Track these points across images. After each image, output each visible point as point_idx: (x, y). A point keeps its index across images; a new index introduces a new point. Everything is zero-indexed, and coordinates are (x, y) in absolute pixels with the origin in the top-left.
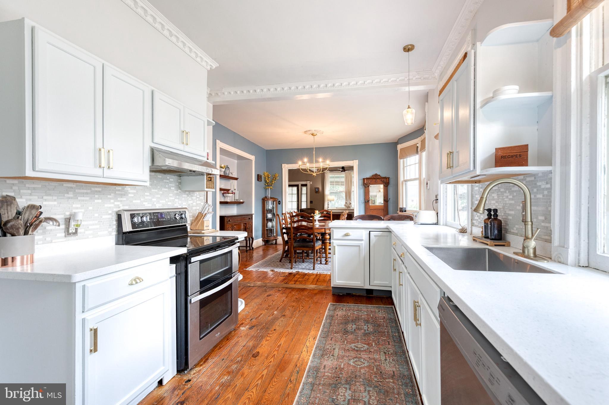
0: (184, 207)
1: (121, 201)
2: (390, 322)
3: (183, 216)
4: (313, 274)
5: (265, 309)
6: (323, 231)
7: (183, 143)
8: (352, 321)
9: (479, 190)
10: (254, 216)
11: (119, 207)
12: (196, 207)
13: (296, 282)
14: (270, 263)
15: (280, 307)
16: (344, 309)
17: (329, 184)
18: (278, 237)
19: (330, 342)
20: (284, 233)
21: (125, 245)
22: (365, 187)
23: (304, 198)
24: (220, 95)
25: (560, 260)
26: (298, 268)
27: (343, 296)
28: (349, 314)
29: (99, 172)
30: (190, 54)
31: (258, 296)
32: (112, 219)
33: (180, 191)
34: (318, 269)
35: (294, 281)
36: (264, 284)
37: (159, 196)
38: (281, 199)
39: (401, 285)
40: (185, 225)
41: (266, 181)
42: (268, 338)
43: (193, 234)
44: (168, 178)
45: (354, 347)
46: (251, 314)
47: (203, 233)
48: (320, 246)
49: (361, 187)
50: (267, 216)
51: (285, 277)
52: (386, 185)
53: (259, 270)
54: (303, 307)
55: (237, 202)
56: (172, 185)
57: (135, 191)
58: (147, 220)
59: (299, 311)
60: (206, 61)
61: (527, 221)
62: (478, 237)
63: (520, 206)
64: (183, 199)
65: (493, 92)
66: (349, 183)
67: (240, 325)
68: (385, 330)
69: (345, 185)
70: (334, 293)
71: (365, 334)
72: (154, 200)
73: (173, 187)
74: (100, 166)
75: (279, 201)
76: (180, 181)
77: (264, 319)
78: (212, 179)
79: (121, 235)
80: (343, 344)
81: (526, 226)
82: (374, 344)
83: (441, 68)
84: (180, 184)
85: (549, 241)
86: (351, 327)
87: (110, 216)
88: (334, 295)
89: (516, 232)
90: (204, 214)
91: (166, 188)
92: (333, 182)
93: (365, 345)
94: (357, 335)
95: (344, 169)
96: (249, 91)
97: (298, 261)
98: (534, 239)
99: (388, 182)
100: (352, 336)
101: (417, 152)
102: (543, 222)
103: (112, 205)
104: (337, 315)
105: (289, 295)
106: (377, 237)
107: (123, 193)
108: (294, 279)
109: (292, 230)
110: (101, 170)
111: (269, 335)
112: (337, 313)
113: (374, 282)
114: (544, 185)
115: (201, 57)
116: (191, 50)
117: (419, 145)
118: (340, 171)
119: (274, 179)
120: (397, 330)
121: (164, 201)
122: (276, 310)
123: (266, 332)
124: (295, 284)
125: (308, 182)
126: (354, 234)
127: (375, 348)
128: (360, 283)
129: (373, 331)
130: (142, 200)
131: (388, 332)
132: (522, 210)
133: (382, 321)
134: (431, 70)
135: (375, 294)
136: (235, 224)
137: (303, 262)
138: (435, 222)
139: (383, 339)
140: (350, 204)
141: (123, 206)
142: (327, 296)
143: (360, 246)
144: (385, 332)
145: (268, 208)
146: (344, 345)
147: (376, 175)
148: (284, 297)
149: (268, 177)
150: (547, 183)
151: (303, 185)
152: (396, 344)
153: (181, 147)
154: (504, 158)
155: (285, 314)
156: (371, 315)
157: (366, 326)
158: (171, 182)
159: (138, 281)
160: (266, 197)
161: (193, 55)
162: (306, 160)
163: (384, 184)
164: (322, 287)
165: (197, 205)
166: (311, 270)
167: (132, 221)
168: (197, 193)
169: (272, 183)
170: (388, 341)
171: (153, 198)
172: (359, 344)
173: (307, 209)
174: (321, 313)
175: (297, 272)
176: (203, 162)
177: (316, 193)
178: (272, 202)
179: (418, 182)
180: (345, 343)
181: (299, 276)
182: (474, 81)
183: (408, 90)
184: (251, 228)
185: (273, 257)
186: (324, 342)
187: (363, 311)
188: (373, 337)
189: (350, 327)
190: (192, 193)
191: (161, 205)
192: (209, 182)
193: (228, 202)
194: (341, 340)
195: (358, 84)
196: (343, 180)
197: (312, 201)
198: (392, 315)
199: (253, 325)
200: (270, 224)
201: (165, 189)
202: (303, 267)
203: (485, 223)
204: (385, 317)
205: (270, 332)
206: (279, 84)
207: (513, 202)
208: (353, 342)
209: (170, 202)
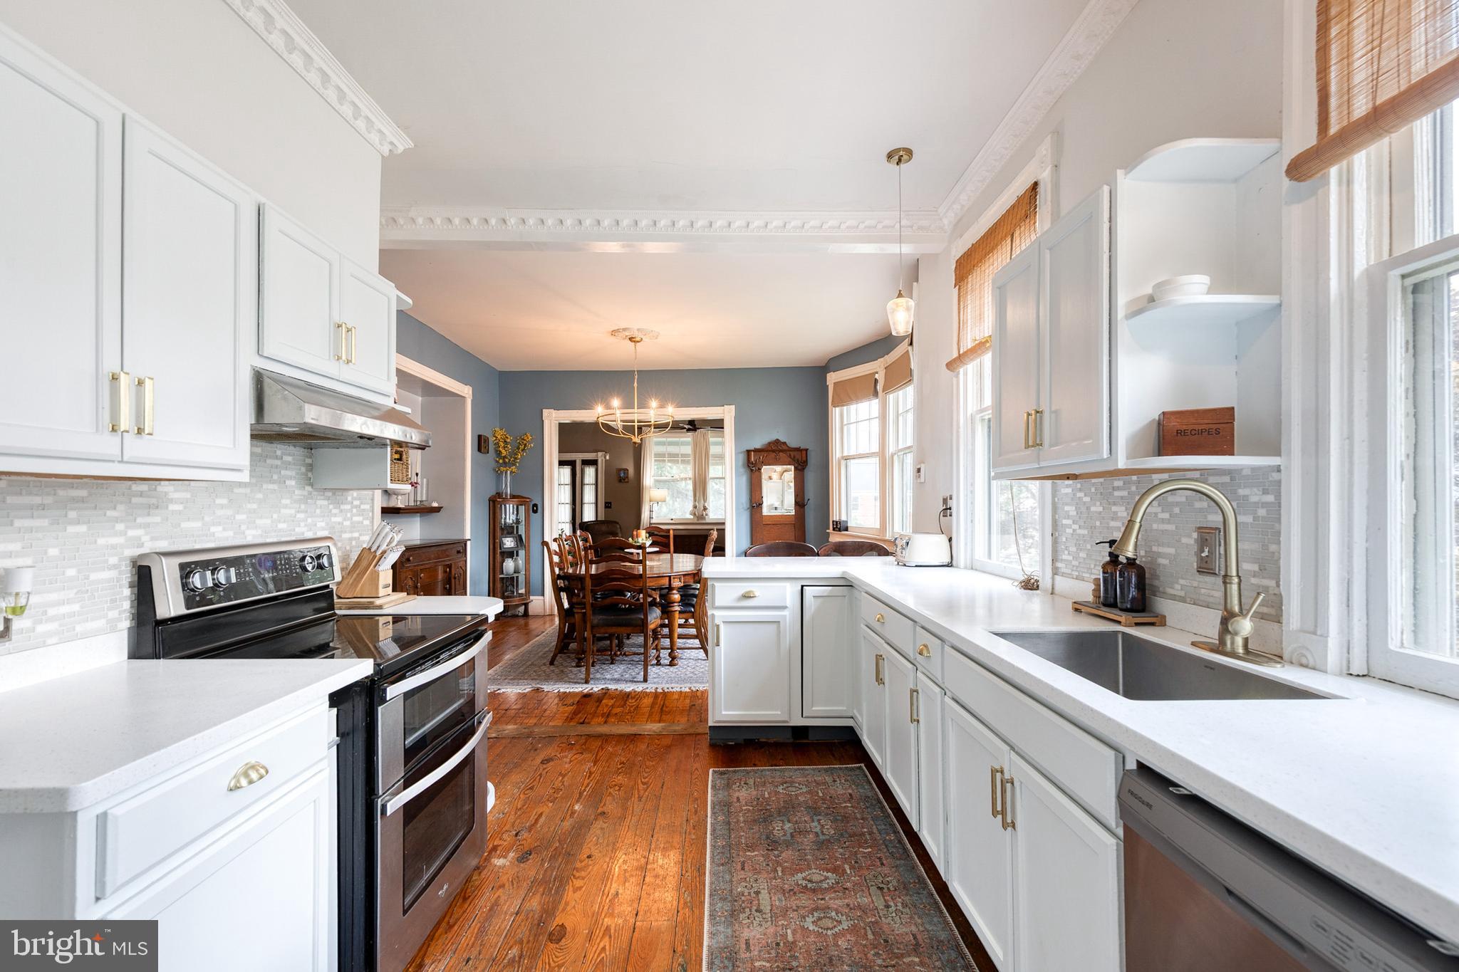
0: (320, 534)
1: (147, 526)
2: (867, 808)
3: (325, 561)
4: (644, 694)
5: (548, 800)
6: (665, 582)
7: (339, 358)
8: (779, 813)
9: (1074, 495)
10: (469, 543)
11: (142, 545)
12: (352, 532)
13: (608, 717)
14: (526, 669)
15: (585, 790)
16: (751, 782)
17: (653, 459)
18: (532, 598)
19: (742, 875)
20: (561, 589)
21: (164, 657)
22: (752, 470)
23: (589, 495)
24: (402, 223)
25: (1304, 661)
26: (603, 679)
27: (737, 747)
28: (767, 796)
29: (109, 445)
30: (337, 107)
31: (516, 765)
32: (117, 582)
33: (308, 488)
34: (655, 680)
35: (603, 715)
36: (526, 730)
37: (255, 506)
38: (540, 499)
39: (915, 720)
40: (327, 587)
41: (498, 453)
42: (578, 883)
43: (350, 609)
44: (279, 453)
45: (804, 883)
46: (512, 817)
47: (380, 607)
48: (659, 622)
49: (742, 470)
50: (501, 543)
51: (575, 707)
52: (800, 467)
53: (499, 689)
54: (645, 786)
55: (423, 509)
56: (288, 473)
57: (188, 495)
58: (228, 578)
59: (640, 799)
60: (380, 131)
61: (1229, 574)
62: (1085, 604)
63: (1189, 536)
64: (318, 511)
65: (1153, 287)
66: (701, 460)
67: (490, 852)
68: (863, 828)
69: (692, 462)
70: (713, 741)
71: (822, 845)
72: (240, 517)
73: (291, 478)
74: (113, 429)
75: (535, 505)
76: (309, 461)
77: (552, 829)
78: (404, 457)
79: (149, 628)
80: (775, 877)
81: (1228, 585)
82: (847, 867)
83: (959, 207)
84: (311, 470)
85: (1277, 619)
86: (781, 828)
87: (112, 574)
88: (713, 746)
89: (1182, 594)
90: (379, 553)
91: (273, 483)
92: (663, 455)
93: (829, 873)
94: (801, 849)
95: (695, 425)
96: (486, 221)
97: (598, 660)
98: (1251, 617)
99: (804, 459)
100: (790, 852)
101: (876, 394)
102: (1254, 576)
103: (121, 540)
104: (738, 799)
105: (600, 754)
106: (820, 600)
107: (154, 501)
108: (600, 710)
109: (588, 582)
110: (116, 439)
111: (577, 875)
112: (737, 794)
113: (814, 709)
114: (1256, 494)
115: (367, 118)
116: (342, 96)
117: (880, 377)
118: (685, 428)
119: (522, 447)
120: (890, 825)
121: (268, 521)
122: (577, 801)
123: (566, 864)
124: (605, 722)
125: (600, 454)
126: (763, 593)
127: (853, 878)
128: (779, 713)
129: (835, 834)
130: (207, 519)
131: (871, 833)
132: (1196, 547)
133: (848, 807)
134: (936, 211)
135: (812, 737)
136: (422, 567)
137: (612, 663)
138: (946, 560)
139: (865, 853)
140: (705, 509)
141: (152, 539)
142: (698, 751)
143: (779, 622)
144: (863, 834)
145: (505, 522)
146: (779, 880)
147: (777, 441)
148: (588, 762)
149: (505, 441)
150: (1265, 492)
151: (586, 463)
152: (898, 862)
153: (332, 368)
154: (1183, 434)
155: (605, 808)
156: (820, 792)
157: (816, 824)
158: (287, 466)
159: (254, 775)
160: (499, 495)
161: (347, 110)
162: (616, 402)
163: (796, 465)
164: (678, 728)
165: (354, 527)
166: (638, 682)
167: (185, 586)
168: (355, 494)
169: (516, 459)
170: (879, 855)
171: (238, 513)
172: (814, 873)
173: (597, 522)
174: (697, 799)
175: (604, 691)
176: (385, 409)
177: (620, 481)
178: (515, 507)
179: (878, 462)
180: (780, 874)
181: (612, 701)
182: (1110, 256)
183: (899, 252)
184: (462, 577)
185: (530, 652)
186: (727, 877)
187: (796, 783)
188: (841, 850)
189: (778, 830)
190: (340, 493)
191: (259, 532)
192: (399, 465)
193: (400, 509)
194: (768, 865)
195: (768, 227)
196: (688, 450)
197: (610, 503)
198: (866, 787)
199: (526, 849)
200: (509, 565)
201: (271, 486)
202: (616, 677)
203: (1104, 573)
204: (854, 796)
205: (578, 865)
206: (572, 209)
207: (1171, 527)
208: (798, 867)
209: (284, 522)
